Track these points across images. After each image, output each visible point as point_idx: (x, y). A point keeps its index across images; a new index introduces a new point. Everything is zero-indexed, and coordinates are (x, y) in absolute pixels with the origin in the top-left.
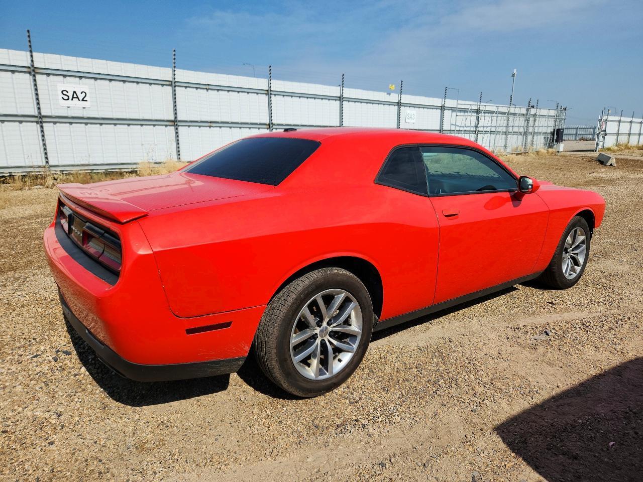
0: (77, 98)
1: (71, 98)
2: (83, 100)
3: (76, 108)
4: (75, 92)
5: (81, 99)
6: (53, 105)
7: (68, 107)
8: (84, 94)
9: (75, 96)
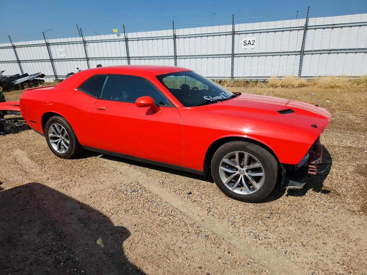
0: (250, 44)
1: (247, 44)
2: (253, 44)
3: (249, 49)
4: (250, 41)
5: (252, 44)
6: (240, 49)
7: (246, 49)
8: (254, 41)
9: (249, 43)
